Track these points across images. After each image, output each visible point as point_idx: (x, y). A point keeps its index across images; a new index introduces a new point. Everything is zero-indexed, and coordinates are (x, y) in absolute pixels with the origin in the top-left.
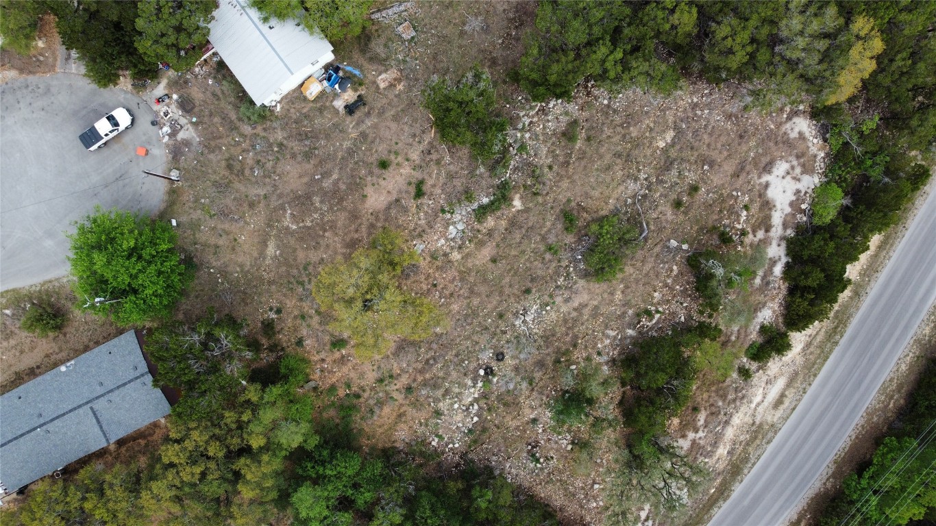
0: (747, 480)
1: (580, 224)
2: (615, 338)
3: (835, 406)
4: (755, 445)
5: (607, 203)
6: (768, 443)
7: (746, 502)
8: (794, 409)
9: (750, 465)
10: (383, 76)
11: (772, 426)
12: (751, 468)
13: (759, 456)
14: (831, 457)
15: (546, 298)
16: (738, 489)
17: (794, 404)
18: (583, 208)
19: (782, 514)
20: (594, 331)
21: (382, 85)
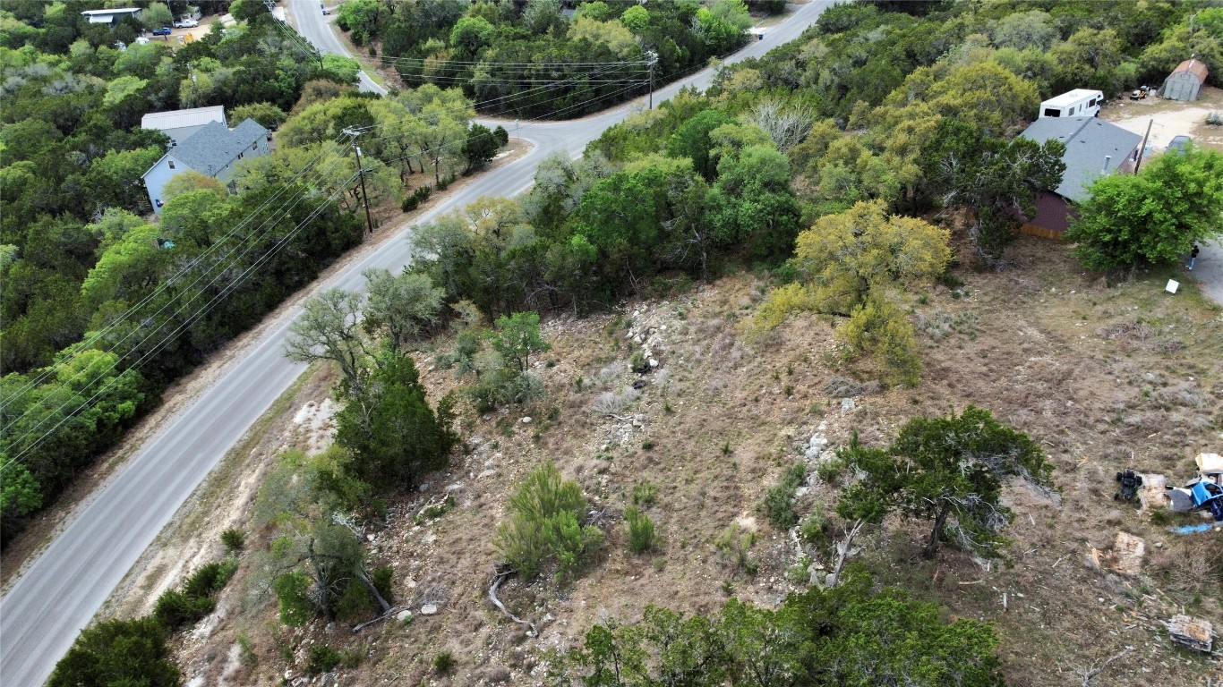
0: (203, 475)
1: (619, 552)
2: (479, 471)
3: (47, 603)
4: (193, 516)
5: (588, 598)
6: (170, 524)
7: (200, 456)
8: (127, 576)
9: (199, 492)
10: (1140, 550)
11: (166, 545)
12: (196, 490)
13: (184, 505)
14: (54, 545)
15: (614, 454)
16: (215, 463)
17: (128, 581)
18: (627, 573)
19: (139, 463)
20: (517, 462)
21: (1123, 538)
